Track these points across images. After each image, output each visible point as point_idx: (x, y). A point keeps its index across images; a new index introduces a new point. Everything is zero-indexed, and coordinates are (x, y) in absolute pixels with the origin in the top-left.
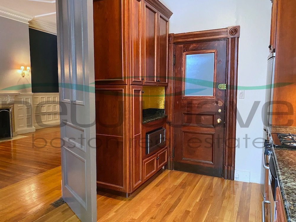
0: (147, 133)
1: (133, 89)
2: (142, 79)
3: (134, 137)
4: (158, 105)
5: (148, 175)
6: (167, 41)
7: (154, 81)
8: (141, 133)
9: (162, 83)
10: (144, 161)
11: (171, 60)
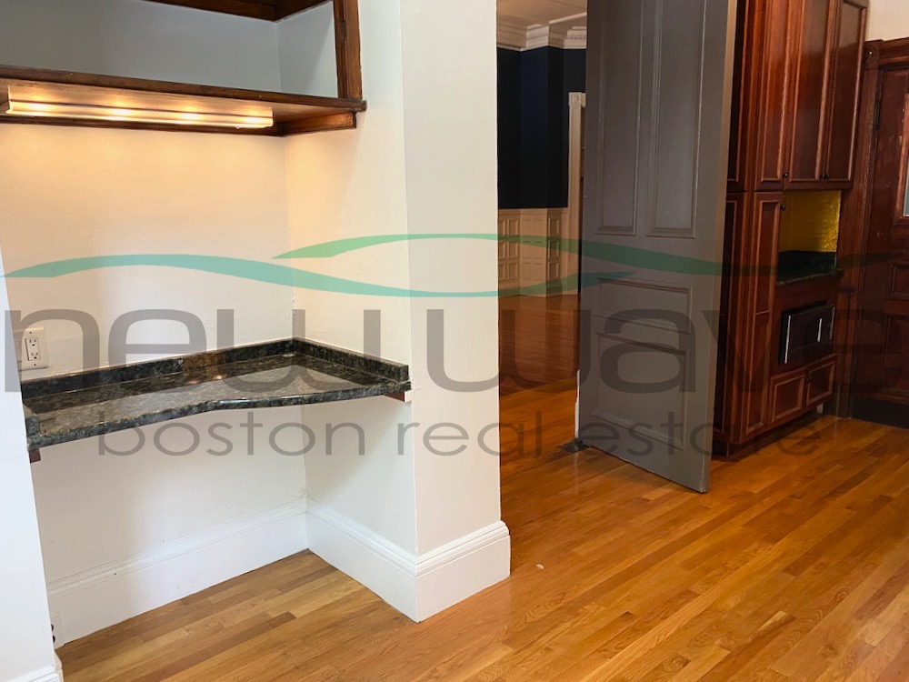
0: (785, 313)
1: (761, 202)
2: (784, 176)
3: (754, 318)
4: (817, 241)
5: (780, 416)
6: (859, 64)
7: (814, 177)
8: (770, 310)
9: (835, 180)
10: (773, 378)
11: (864, 117)
